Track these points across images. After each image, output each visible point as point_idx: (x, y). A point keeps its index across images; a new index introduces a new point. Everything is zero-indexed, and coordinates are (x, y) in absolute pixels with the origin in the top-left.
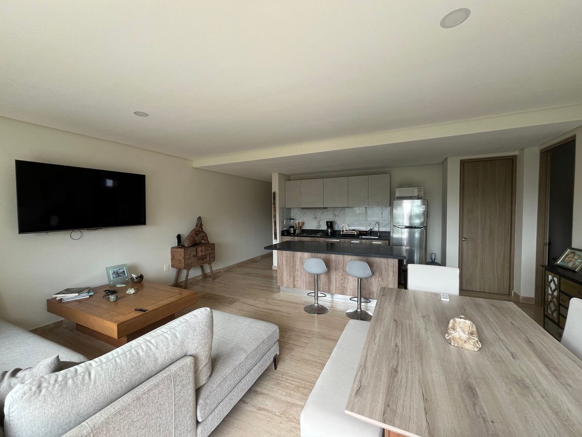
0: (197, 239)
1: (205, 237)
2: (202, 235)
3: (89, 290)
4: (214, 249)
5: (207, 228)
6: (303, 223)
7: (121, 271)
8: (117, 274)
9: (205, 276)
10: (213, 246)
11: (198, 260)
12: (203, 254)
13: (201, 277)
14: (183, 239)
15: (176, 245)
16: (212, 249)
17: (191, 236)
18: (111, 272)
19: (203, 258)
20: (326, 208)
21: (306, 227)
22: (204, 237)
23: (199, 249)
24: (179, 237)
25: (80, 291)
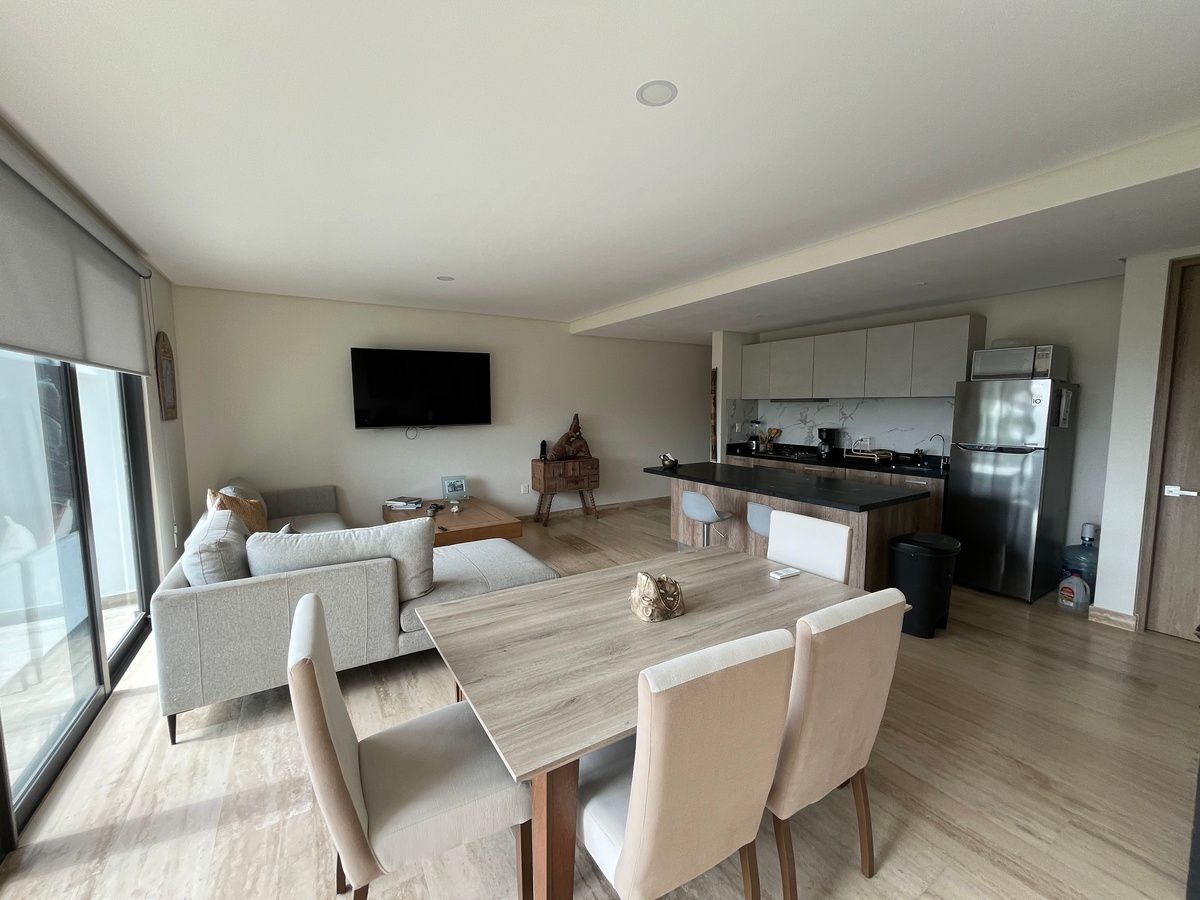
0: (570, 450)
1: (584, 446)
2: (578, 444)
3: (419, 501)
4: (597, 468)
5: (586, 434)
6: (779, 432)
7: (459, 483)
8: (454, 487)
9: (588, 512)
10: (595, 464)
11: (568, 482)
12: (577, 473)
13: (581, 512)
14: (550, 448)
15: (538, 457)
16: (592, 468)
17: (559, 444)
18: (447, 484)
19: (576, 481)
20: (827, 400)
21: (784, 440)
22: (581, 446)
23: (570, 465)
24: (544, 444)
25: (408, 501)
